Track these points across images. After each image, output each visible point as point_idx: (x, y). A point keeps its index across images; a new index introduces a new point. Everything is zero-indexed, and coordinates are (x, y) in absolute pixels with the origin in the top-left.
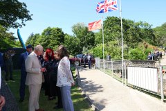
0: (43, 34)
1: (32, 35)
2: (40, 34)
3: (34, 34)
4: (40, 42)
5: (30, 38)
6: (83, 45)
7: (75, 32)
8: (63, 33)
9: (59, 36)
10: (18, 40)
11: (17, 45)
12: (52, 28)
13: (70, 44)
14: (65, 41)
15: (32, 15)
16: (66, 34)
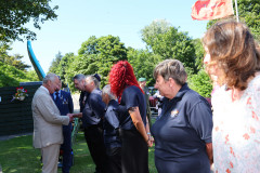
4: (77, 69)
7: (149, 41)
8: (122, 47)
9: (115, 54)
15: (57, 7)
16: (131, 48)
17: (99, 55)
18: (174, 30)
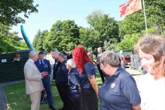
0: (53, 30)
1: (39, 33)
2: (49, 31)
3: (42, 31)
4: (50, 40)
5: (37, 37)
6: (103, 39)
8: (76, 27)
9: (72, 31)
10: (24, 40)
11: (23, 47)
12: (62, 21)
13: (87, 38)
14: (81, 36)
15: (37, 5)
16: (81, 27)
17: (63, 32)
18: (106, 16)
